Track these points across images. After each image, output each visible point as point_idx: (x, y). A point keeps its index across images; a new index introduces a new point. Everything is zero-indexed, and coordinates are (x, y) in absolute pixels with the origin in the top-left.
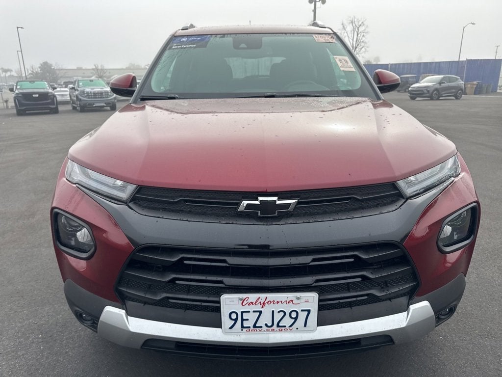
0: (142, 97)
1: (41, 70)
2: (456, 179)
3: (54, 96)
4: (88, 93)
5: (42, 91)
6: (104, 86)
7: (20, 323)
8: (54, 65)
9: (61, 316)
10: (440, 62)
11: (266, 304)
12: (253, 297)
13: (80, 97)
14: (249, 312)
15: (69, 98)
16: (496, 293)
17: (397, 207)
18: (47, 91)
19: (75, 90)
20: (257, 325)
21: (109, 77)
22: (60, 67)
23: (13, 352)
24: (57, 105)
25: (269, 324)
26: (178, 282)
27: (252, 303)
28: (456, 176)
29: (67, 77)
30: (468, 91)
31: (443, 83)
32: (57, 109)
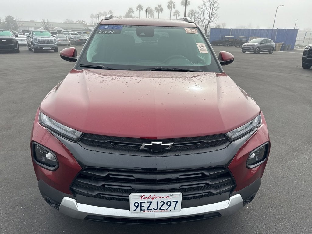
0: (81, 65)
1: (6, 21)
2: (259, 129)
3: (17, 41)
4: (39, 40)
5: (8, 37)
6: (50, 36)
7: (9, 199)
8: (15, 18)
9: (33, 195)
10: (262, 29)
11: (154, 198)
12: (147, 195)
13: (34, 43)
14: (145, 202)
15: (26, 42)
16: (279, 182)
17: (225, 147)
18: (12, 38)
19: (31, 38)
20: (149, 209)
21: (53, 28)
22: (19, 20)
23: (6, 217)
24: (18, 47)
25: (156, 208)
26: (105, 186)
27: (147, 198)
28: (259, 127)
29: (25, 27)
30: (277, 48)
31: (262, 43)
32: (18, 49)
